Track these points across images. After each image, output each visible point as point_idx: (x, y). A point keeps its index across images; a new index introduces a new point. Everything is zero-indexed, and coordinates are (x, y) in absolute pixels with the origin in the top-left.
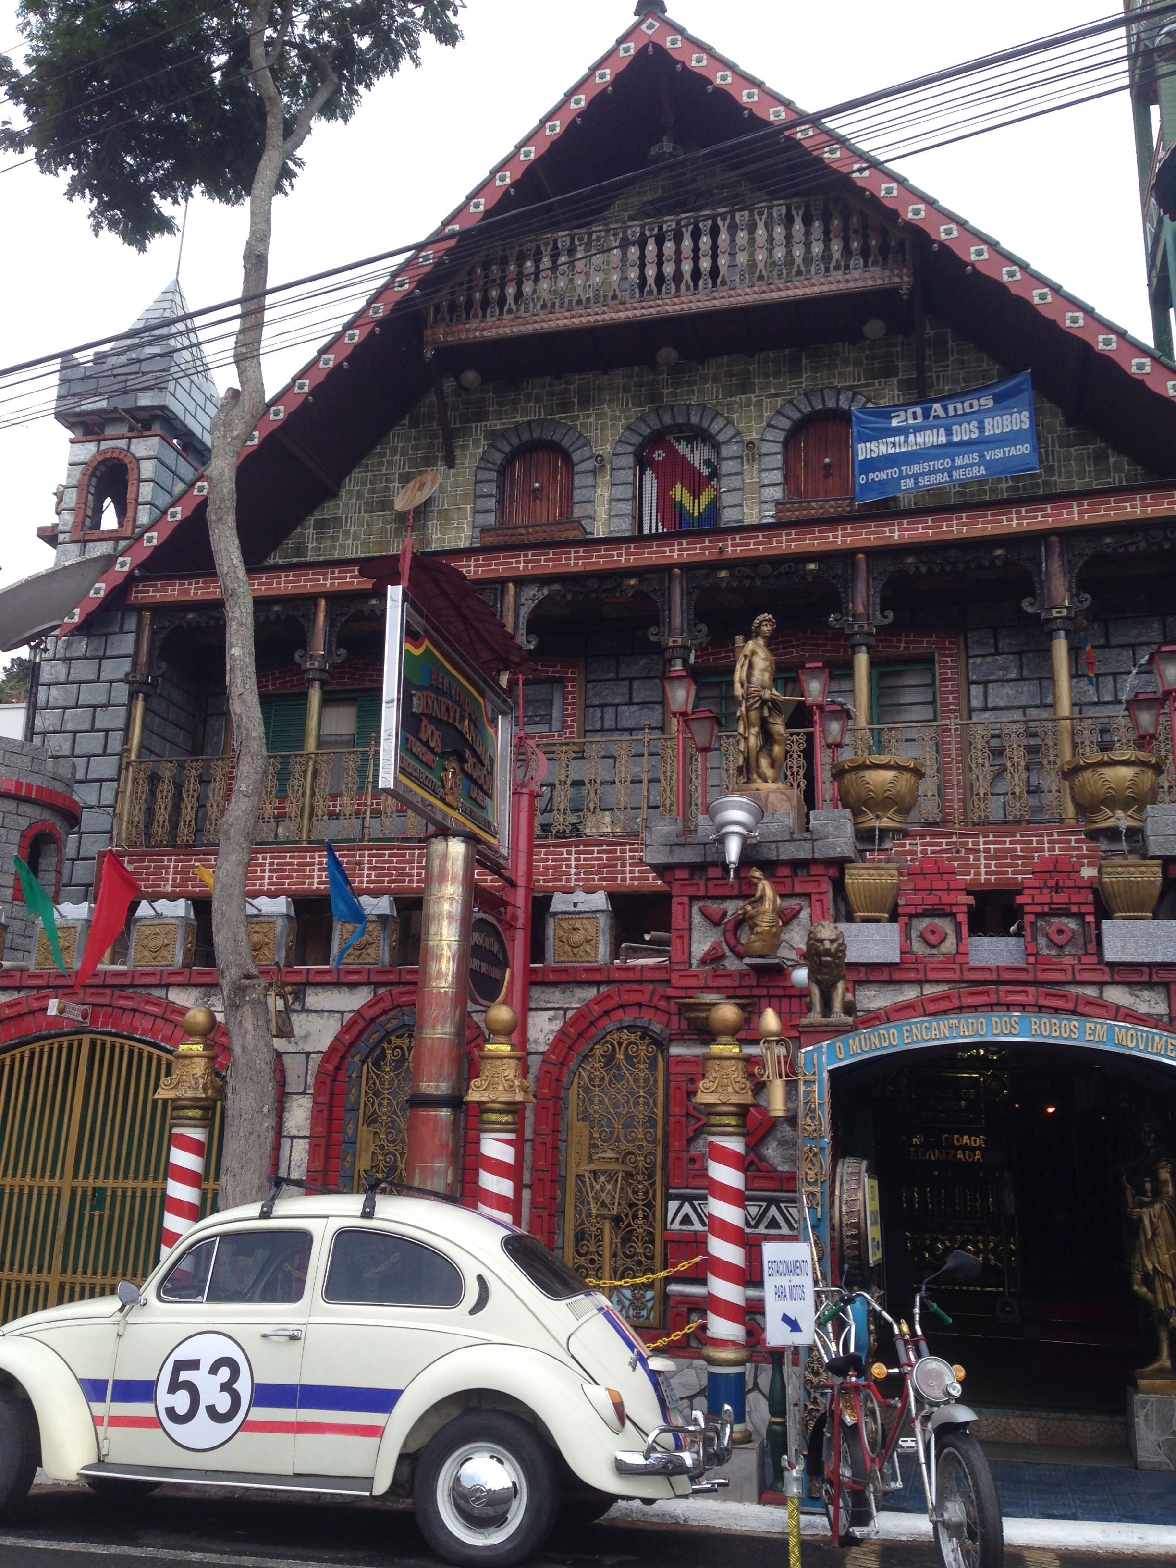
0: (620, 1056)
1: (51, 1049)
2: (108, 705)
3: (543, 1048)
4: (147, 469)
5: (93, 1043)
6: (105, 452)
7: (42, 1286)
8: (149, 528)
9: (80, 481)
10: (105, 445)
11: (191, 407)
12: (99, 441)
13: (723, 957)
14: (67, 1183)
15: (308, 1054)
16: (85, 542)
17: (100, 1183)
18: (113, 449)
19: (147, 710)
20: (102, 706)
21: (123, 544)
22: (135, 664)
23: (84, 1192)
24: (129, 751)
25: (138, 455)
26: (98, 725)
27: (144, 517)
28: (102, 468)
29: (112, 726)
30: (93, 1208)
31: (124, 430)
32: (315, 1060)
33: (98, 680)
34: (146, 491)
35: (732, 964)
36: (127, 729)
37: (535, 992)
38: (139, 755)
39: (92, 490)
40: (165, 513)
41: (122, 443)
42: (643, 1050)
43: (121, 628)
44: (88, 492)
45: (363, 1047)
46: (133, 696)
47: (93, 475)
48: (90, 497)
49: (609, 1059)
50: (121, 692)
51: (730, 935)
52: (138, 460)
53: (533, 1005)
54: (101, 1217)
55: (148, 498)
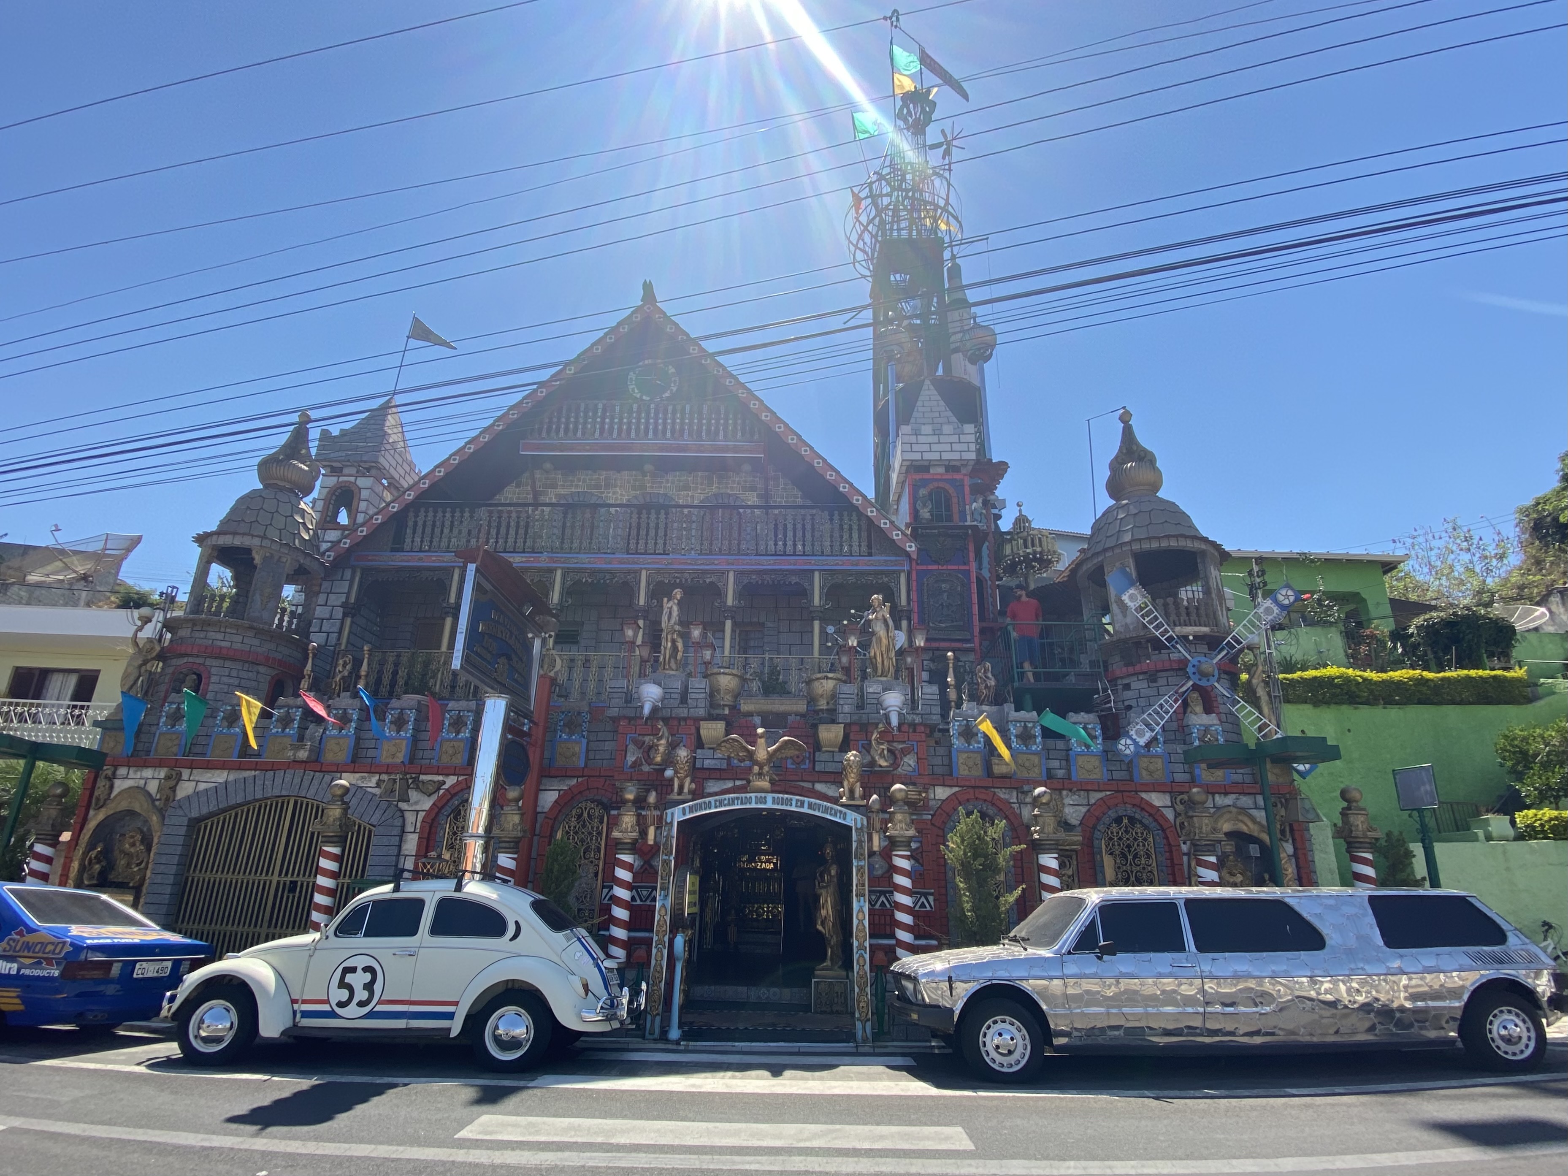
0: (585, 815)
1: (272, 805)
2: (330, 618)
3: (546, 810)
4: (365, 494)
5: (296, 803)
6: (342, 482)
7: (256, 934)
8: (362, 525)
9: (327, 496)
10: (341, 479)
11: (394, 463)
12: (339, 477)
13: (641, 764)
14: (275, 878)
15: (418, 811)
16: (326, 530)
17: (295, 879)
18: (346, 482)
19: (352, 622)
20: (327, 619)
21: (347, 532)
22: (347, 598)
23: (285, 884)
24: (340, 644)
25: (360, 486)
26: (324, 629)
27: (360, 518)
28: (339, 491)
29: (331, 630)
30: (289, 892)
31: (353, 471)
32: (421, 815)
33: (326, 605)
34: (363, 505)
35: (646, 768)
36: (340, 633)
37: (544, 780)
38: (346, 646)
39: (332, 502)
40: (371, 518)
41: (352, 479)
42: (597, 812)
43: (342, 577)
44: (330, 503)
45: (448, 810)
46: (345, 615)
47: (334, 494)
48: (331, 506)
49: (580, 816)
50: (339, 613)
51: (646, 754)
52: (360, 489)
53: (542, 787)
54: (294, 897)
55: (364, 509)
